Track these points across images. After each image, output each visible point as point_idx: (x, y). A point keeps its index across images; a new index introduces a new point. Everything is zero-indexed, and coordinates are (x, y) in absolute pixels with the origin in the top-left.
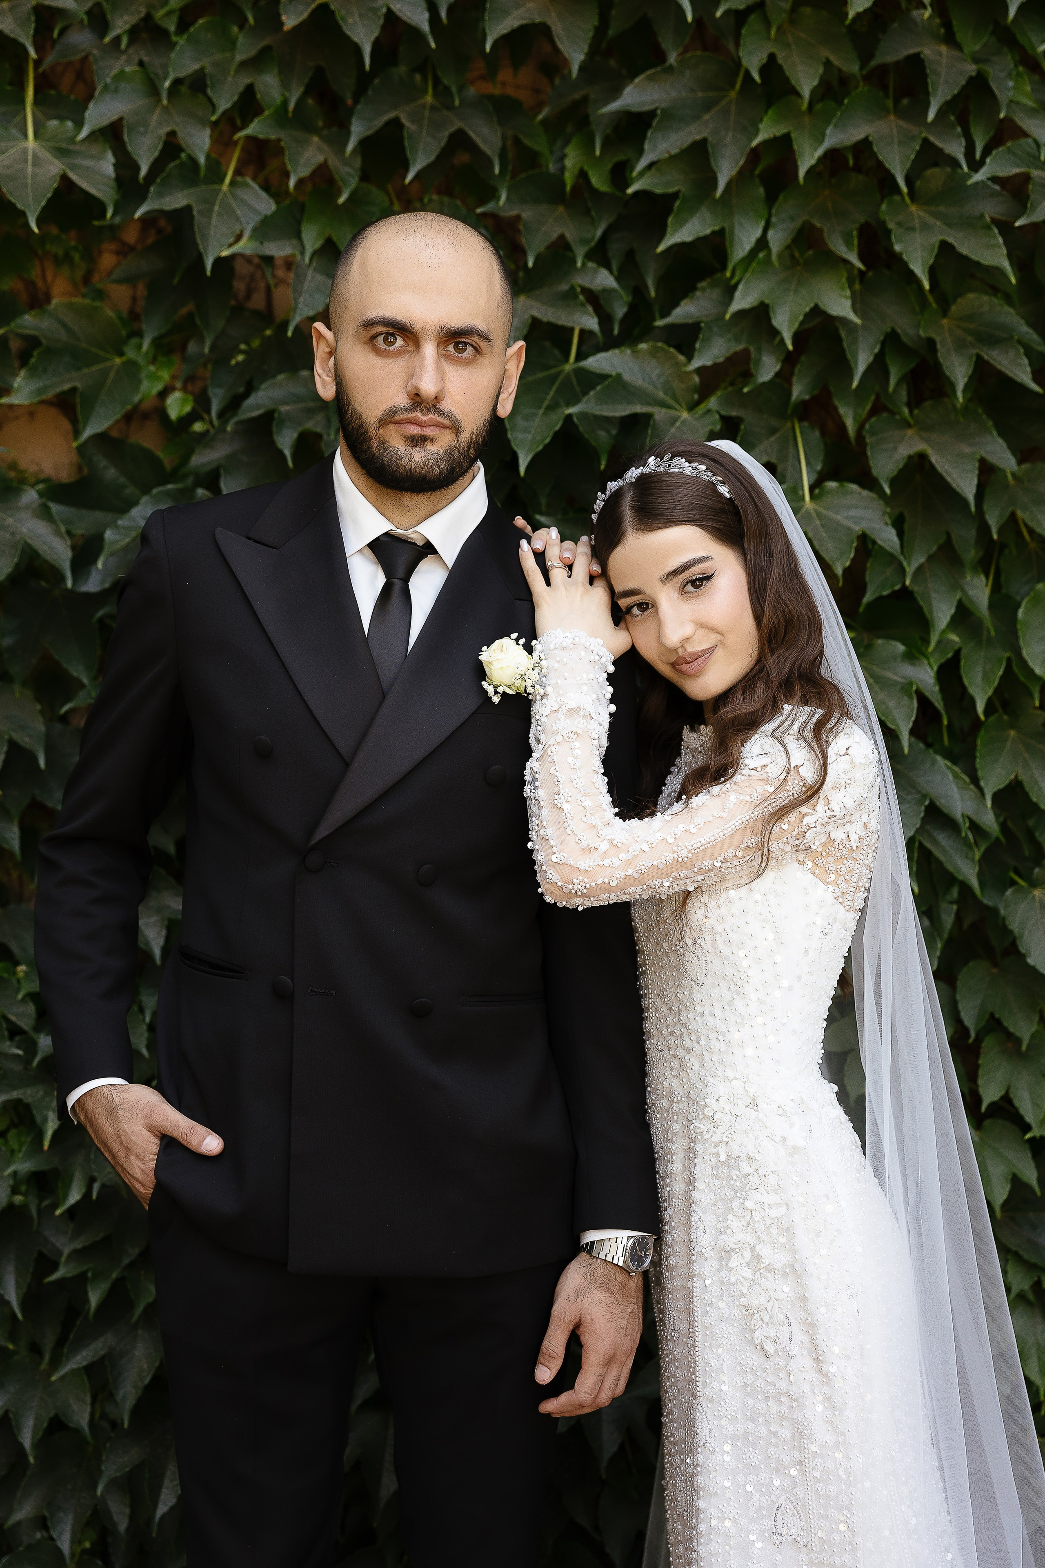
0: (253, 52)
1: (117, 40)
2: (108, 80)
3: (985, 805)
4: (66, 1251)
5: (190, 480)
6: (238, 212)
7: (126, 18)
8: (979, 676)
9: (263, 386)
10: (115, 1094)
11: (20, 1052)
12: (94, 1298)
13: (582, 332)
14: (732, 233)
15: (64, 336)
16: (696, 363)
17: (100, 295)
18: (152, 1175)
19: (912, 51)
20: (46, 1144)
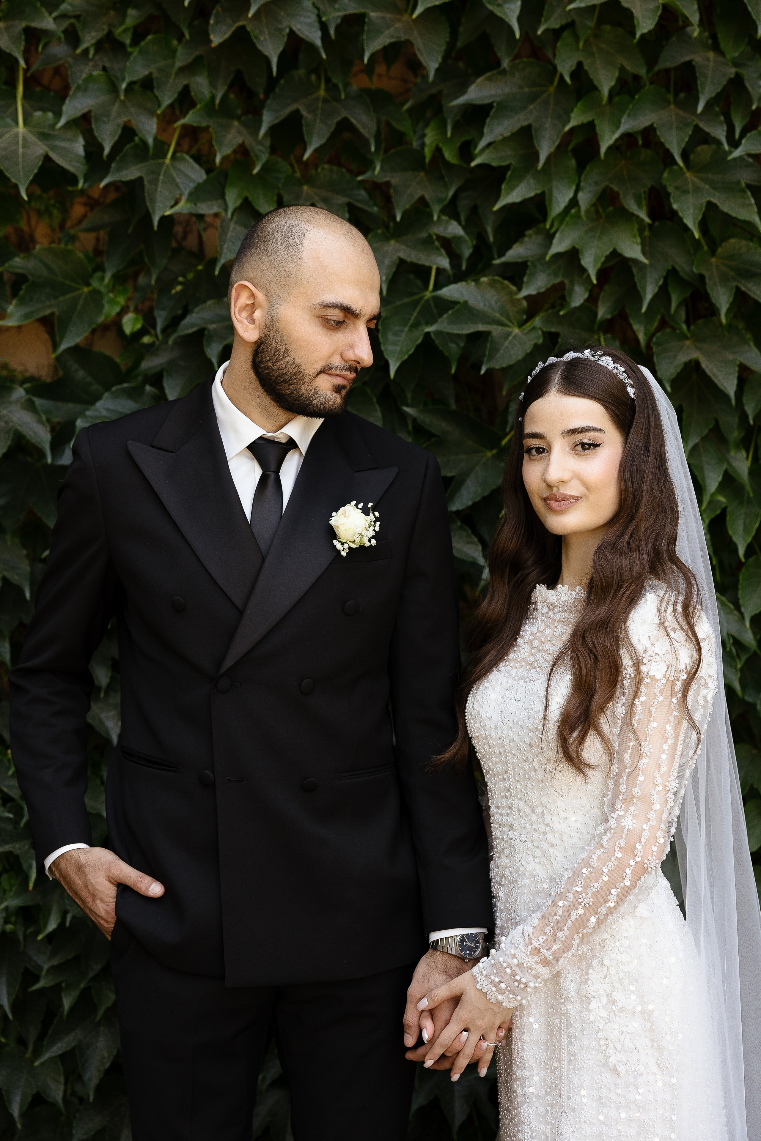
0: (188, 60)
1: (86, 51)
2: (80, 82)
3: (745, 626)
4: (46, 967)
5: (140, 378)
6: (178, 180)
7: (93, 34)
8: (741, 528)
9: (196, 310)
10: (81, 855)
11: (11, 816)
12: (67, 1003)
13: (438, 269)
14: (551, 194)
15: (45, 273)
16: (525, 292)
17: (73, 239)
18: (113, 913)
19: (687, 58)
20: (31, 886)
